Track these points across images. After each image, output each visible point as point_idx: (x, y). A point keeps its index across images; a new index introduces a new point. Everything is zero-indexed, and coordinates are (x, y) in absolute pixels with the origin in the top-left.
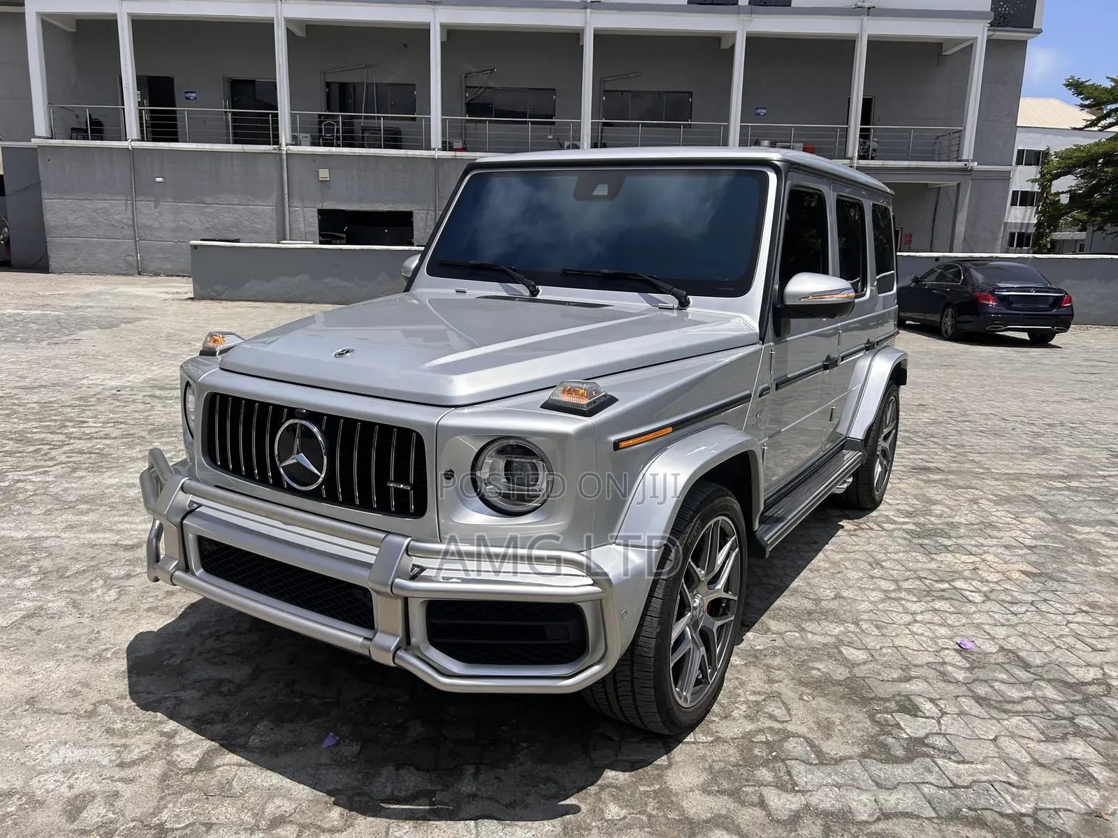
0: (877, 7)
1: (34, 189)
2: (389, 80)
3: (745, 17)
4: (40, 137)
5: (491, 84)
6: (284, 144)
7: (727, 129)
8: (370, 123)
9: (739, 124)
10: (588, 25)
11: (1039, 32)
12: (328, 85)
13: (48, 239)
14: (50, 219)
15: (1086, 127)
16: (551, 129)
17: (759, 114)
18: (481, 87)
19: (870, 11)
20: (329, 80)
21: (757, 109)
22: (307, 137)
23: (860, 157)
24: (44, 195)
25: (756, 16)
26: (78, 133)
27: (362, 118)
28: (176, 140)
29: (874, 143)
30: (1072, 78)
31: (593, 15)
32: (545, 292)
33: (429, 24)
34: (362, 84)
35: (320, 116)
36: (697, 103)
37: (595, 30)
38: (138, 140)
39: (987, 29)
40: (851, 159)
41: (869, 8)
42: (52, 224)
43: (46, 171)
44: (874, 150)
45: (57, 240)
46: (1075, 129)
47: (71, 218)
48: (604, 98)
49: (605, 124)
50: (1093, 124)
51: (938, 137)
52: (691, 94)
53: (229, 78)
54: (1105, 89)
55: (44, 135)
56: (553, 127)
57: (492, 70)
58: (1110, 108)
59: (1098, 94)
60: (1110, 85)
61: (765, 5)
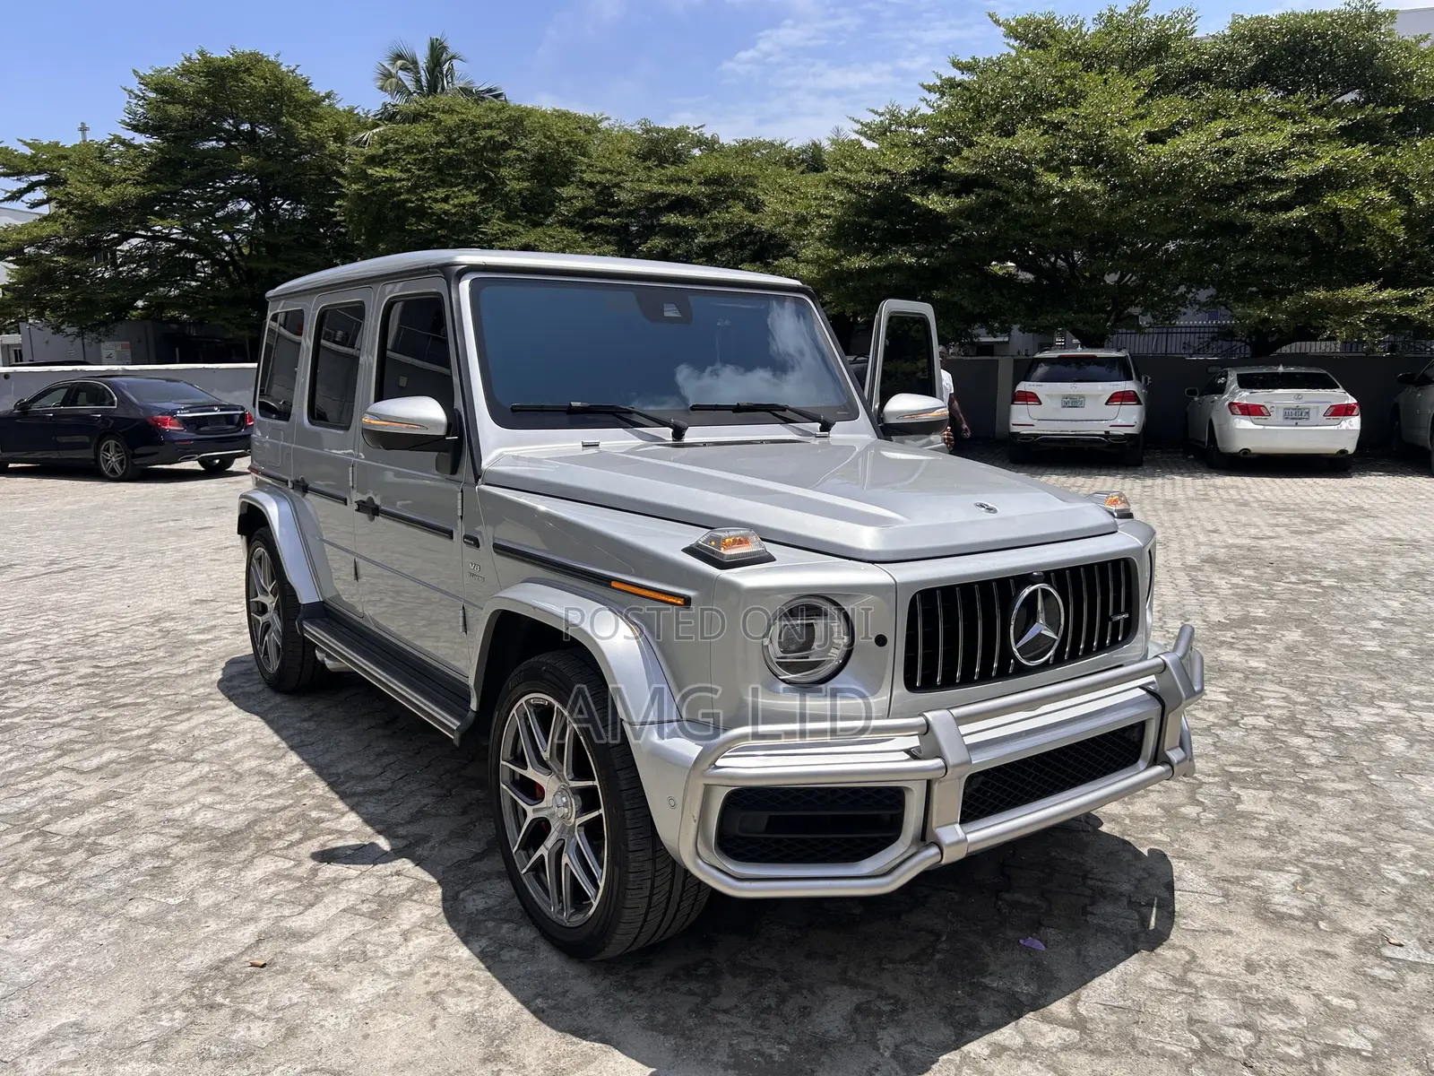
58: (35, 178)
59: (17, 161)
60: (28, 152)
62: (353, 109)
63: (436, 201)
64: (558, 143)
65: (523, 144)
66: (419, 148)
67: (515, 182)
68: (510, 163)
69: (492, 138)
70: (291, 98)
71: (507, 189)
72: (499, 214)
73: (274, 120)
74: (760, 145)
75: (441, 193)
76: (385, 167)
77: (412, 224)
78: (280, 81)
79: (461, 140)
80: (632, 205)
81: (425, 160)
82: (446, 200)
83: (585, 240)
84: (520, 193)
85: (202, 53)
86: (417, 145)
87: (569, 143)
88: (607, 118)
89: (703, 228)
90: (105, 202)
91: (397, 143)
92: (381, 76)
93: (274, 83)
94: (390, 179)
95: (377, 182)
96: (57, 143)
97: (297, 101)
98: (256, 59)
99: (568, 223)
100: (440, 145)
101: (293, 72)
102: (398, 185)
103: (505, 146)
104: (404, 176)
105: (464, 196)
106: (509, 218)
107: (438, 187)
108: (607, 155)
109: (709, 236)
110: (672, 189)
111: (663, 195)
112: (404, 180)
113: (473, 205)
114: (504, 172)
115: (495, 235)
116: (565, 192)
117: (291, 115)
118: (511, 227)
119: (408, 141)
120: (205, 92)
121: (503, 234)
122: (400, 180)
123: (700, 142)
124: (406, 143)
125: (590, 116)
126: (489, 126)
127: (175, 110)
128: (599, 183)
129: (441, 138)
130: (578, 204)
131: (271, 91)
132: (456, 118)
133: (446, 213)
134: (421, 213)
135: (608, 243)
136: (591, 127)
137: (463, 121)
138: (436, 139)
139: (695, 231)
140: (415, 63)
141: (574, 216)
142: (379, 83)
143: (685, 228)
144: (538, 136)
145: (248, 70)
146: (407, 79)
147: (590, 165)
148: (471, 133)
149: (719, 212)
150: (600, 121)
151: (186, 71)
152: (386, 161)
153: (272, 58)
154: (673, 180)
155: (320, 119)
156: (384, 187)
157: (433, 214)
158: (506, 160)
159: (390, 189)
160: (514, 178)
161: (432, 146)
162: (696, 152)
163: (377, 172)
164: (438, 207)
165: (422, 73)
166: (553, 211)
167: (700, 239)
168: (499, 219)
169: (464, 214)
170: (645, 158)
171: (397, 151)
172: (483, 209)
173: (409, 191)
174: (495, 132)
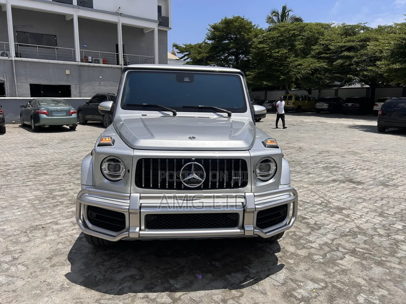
0: (123, 13)
3: (76, 10)
7: (74, 51)
9: (79, 50)
11: (171, 29)
15: (179, 59)
17: (84, 47)
19: (121, 15)
21: (83, 44)
23: (124, 65)
25: (81, 10)
29: (128, 60)
30: (174, 43)
32: (179, 114)
36: (58, 40)
39: (157, 26)
40: (121, 65)
41: (121, 14)
44: (128, 63)
46: (176, 59)
48: (16, 34)
49: (19, 45)
50: (181, 58)
51: (146, 59)
52: (56, 36)
54: (183, 48)
58: (185, 53)
59: (182, 49)
60: (184, 47)
61: (83, 6)
62: (261, 29)
63: (275, 53)
64: (314, 33)
65: (304, 34)
66: (273, 38)
67: (299, 45)
68: (299, 40)
69: (294, 33)
70: (245, 27)
71: (296, 48)
72: (294, 55)
73: (240, 34)
74: (386, 27)
75: (277, 50)
76: (263, 44)
77: (268, 60)
78: (242, 23)
79: (285, 35)
80: (334, 50)
81: (274, 41)
82: (278, 52)
83: (317, 61)
84: (300, 49)
85: (226, 18)
86: (272, 37)
87: (318, 33)
88: (333, 24)
89: (357, 56)
90: (198, 58)
91: (267, 37)
92: (268, 19)
93: (241, 24)
94: (264, 48)
95: (260, 48)
96: (191, 44)
97: (246, 28)
98: (239, 17)
99: (313, 57)
100: (279, 36)
101: (247, 20)
102: (265, 49)
103: (299, 35)
104: (267, 46)
105: (283, 51)
106: (296, 56)
107: (276, 49)
108: (330, 35)
109: (359, 58)
110: (348, 44)
111: (344, 46)
112: (267, 47)
113: (286, 53)
114: (296, 43)
115: (291, 61)
116: (314, 47)
117: (244, 32)
118: (296, 59)
119: (270, 36)
120: (224, 28)
121: (294, 61)
122: (266, 47)
123: (364, 28)
124: (269, 37)
125: (327, 23)
126: (294, 30)
127: (217, 33)
128: (325, 44)
129: (279, 35)
130: (317, 51)
131: (240, 26)
132: (284, 28)
133: (278, 56)
134: (270, 57)
135: (325, 62)
136: (327, 27)
137: (286, 29)
138: (277, 35)
139: (354, 57)
140: (278, 14)
141: (315, 55)
142: (267, 21)
143: (350, 56)
144: (308, 32)
145: (236, 21)
146: (275, 19)
147: (324, 39)
148: (288, 32)
149: (363, 51)
150: (331, 25)
151: (221, 23)
152: (263, 42)
153: (242, 17)
154: (349, 41)
155: (251, 32)
156: (262, 50)
157: (274, 56)
158: (298, 39)
159: (263, 50)
160: (299, 44)
161: (276, 37)
162: (362, 31)
163: (261, 46)
164: (275, 54)
165: (280, 16)
166: (310, 53)
167: (355, 59)
168: (293, 57)
169: (283, 56)
170: (342, 35)
171: (267, 39)
172: (289, 54)
173: (268, 50)
174: (295, 32)
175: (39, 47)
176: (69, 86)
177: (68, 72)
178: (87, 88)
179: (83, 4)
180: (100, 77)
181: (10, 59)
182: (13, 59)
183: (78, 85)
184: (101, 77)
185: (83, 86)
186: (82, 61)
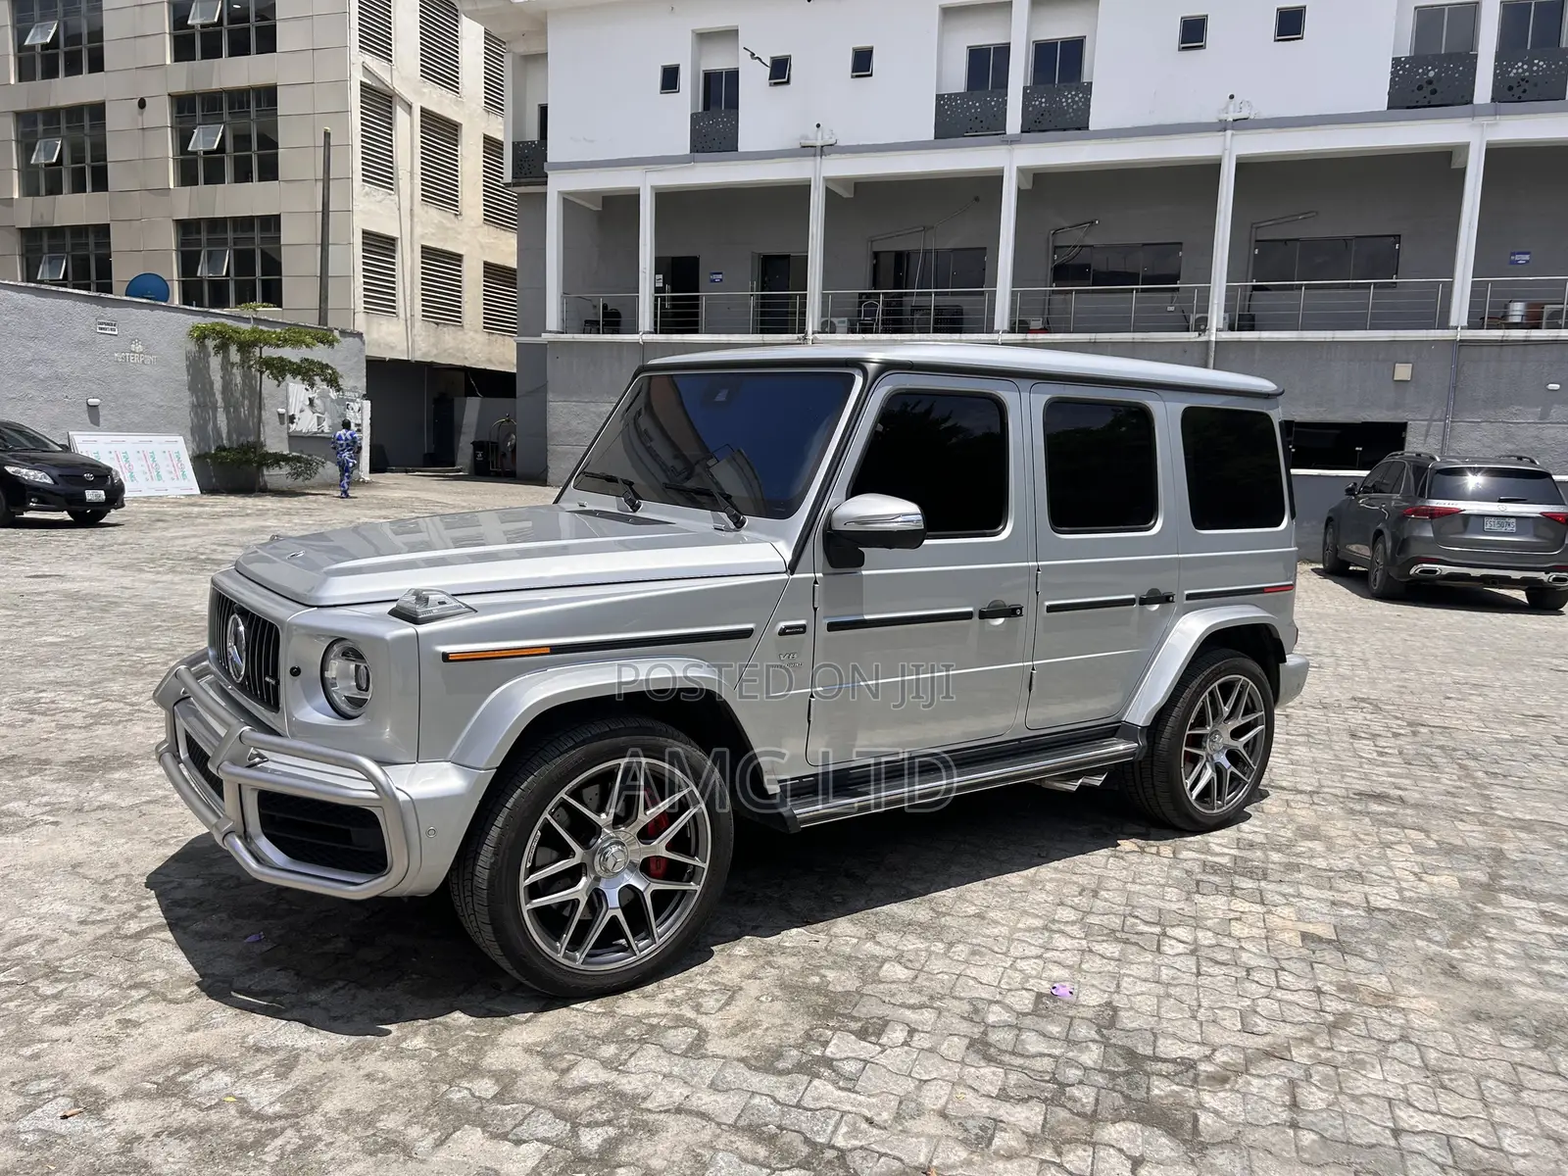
1: (541, 391)
2: (950, 245)
3: (1484, 120)
4: (550, 332)
5: (1089, 241)
6: (810, 331)
7: (1449, 289)
8: (923, 300)
10: (1227, 152)
12: (876, 255)
13: (549, 447)
14: (554, 424)
16: (1172, 298)
17: (1515, 262)
18: (1075, 247)
20: (876, 249)
21: (1514, 254)
22: (844, 322)
24: (550, 396)
25: (1503, 117)
26: (591, 326)
27: (914, 295)
28: (696, 332)
31: (1235, 137)
33: (1002, 170)
34: (918, 252)
35: (861, 295)
36: (1407, 252)
37: (1238, 158)
38: (650, 333)
42: (554, 430)
43: (555, 370)
45: (559, 448)
47: (574, 423)
48: (1257, 251)
49: (1255, 288)
52: (1398, 238)
53: (760, 254)
55: (555, 329)
56: (1176, 295)
57: (1092, 222)
61: (1520, 100)
175: (1308, 287)
176: (1403, 426)
177: (1403, 372)
178: (1476, 435)
179: (1517, 92)
180: (1552, 386)
181: (1203, 338)
182: (1213, 338)
183: (1441, 420)
184: (1557, 386)
185: (1461, 427)
186: (1476, 321)
